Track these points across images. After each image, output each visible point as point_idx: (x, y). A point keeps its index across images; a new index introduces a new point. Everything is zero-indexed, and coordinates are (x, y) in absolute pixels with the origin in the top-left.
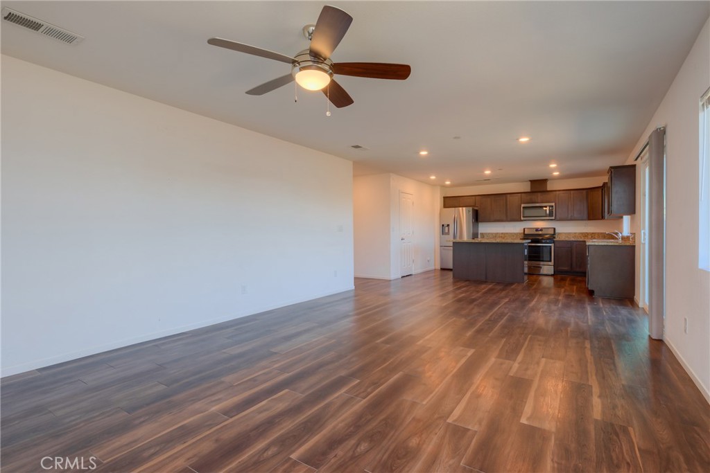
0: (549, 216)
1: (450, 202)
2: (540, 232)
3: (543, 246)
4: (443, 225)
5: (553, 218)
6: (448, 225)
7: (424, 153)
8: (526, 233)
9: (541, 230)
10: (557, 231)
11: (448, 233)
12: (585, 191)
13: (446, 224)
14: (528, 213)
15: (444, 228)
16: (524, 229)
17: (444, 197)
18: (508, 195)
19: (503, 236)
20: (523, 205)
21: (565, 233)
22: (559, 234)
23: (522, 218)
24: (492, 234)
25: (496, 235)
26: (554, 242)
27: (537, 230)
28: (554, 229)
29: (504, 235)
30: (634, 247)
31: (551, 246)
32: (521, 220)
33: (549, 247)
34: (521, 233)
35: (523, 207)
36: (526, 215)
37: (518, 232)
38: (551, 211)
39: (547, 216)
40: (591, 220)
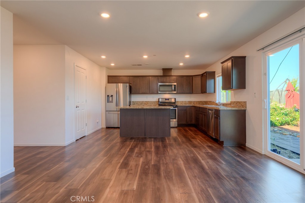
0: (174, 91)
1: (112, 79)
4: (108, 96)
5: (176, 92)
6: (112, 96)
8: (160, 101)
9: (168, 100)
11: (112, 102)
12: (191, 77)
13: (110, 94)
14: (162, 89)
15: (109, 98)
16: (159, 99)
17: (108, 76)
19: (146, 103)
21: (180, 101)
22: (177, 102)
25: (142, 103)
26: (177, 107)
27: (166, 99)
28: (175, 99)
30: (245, 111)
31: (176, 110)
32: (158, 93)
33: (175, 110)
34: (157, 101)
35: (160, 85)
36: (161, 90)
37: (155, 101)
38: (175, 88)
39: (172, 91)
40: (194, 94)
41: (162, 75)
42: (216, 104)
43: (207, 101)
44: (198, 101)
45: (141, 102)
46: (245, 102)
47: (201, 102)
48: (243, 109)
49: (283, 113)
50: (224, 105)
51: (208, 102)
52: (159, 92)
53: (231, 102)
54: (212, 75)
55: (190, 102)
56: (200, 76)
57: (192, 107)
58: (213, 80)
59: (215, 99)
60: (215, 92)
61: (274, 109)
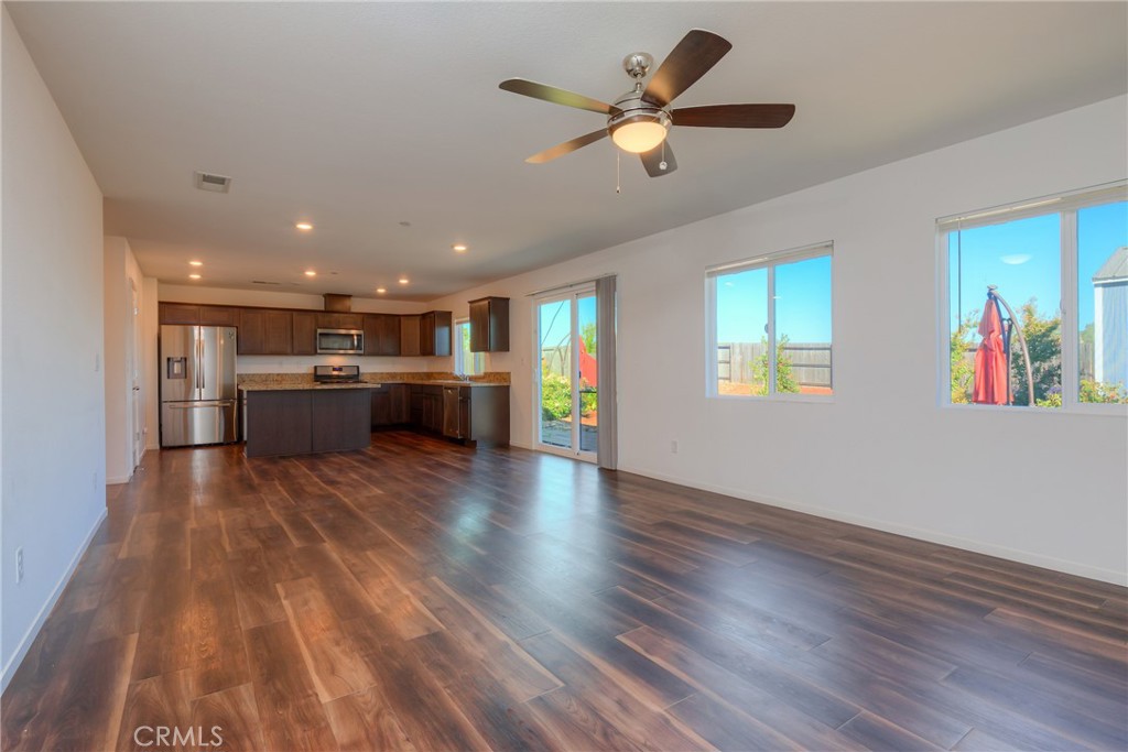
0: (357, 349)
2: (335, 373)
4: (169, 359)
5: (362, 352)
6: (182, 359)
7: (304, 227)
8: (317, 372)
9: (340, 369)
10: (361, 371)
11: (183, 375)
12: (397, 318)
13: (176, 356)
14: (326, 342)
15: (171, 364)
16: (316, 368)
17: (160, 303)
18: (295, 314)
19: (279, 378)
20: (319, 331)
21: (369, 373)
22: (363, 374)
23: (319, 351)
24: (261, 375)
25: (267, 378)
27: (334, 369)
28: (358, 367)
29: (281, 377)
30: (508, 387)
32: (315, 353)
34: (308, 374)
35: (320, 334)
36: (324, 346)
37: (305, 372)
38: (359, 341)
39: (352, 349)
40: (404, 356)
41: (323, 308)
42: (456, 378)
43: (432, 373)
44: (410, 373)
45: (265, 376)
46: (509, 373)
48: (505, 384)
49: (566, 395)
50: (471, 378)
51: (435, 375)
53: (485, 374)
54: (446, 318)
56: (419, 319)
57: (401, 386)
58: (446, 330)
59: (452, 367)
60: (451, 353)
61: (552, 386)
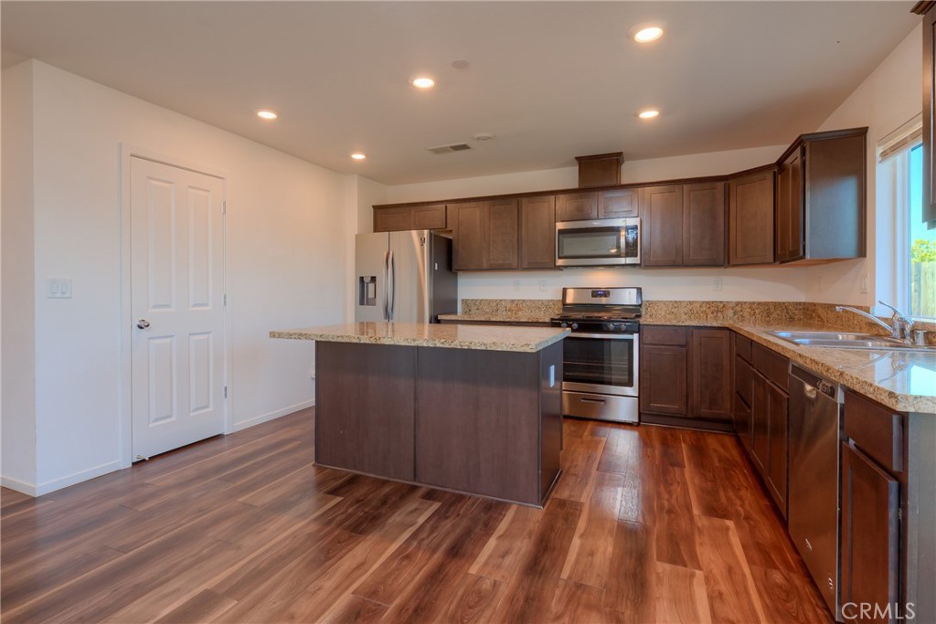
0: (627, 255)
2: (604, 301)
3: (609, 340)
5: (637, 260)
6: (374, 279)
8: (569, 300)
9: (606, 294)
10: (646, 298)
11: (374, 301)
12: (720, 185)
13: (369, 275)
14: (573, 246)
15: (365, 287)
16: (565, 290)
18: (524, 201)
20: (559, 226)
21: (665, 303)
22: (651, 303)
23: (558, 261)
24: (489, 302)
25: (497, 306)
26: (639, 329)
27: (596, 293)
28: (640, 292)
31: (631, 342)
32: (555, 267)
33: (627, 343)
34: (558, 301)
35: (561, 232)
36: (566, 254)
37: (550, 298)
39: (618, 256)
40: (734, 266)
41: (575, 185)
43: (815, 304)
44: (759, 304)
45: (494, 304)
47: (777, 305)
51: (820, 311)
52: (560, 262)
55: (718, 308)
56: (770, 176)
57: (719, 333)
58: (848, 189)
59: (870, 291)
60: (862, 251)
